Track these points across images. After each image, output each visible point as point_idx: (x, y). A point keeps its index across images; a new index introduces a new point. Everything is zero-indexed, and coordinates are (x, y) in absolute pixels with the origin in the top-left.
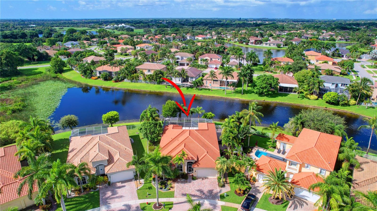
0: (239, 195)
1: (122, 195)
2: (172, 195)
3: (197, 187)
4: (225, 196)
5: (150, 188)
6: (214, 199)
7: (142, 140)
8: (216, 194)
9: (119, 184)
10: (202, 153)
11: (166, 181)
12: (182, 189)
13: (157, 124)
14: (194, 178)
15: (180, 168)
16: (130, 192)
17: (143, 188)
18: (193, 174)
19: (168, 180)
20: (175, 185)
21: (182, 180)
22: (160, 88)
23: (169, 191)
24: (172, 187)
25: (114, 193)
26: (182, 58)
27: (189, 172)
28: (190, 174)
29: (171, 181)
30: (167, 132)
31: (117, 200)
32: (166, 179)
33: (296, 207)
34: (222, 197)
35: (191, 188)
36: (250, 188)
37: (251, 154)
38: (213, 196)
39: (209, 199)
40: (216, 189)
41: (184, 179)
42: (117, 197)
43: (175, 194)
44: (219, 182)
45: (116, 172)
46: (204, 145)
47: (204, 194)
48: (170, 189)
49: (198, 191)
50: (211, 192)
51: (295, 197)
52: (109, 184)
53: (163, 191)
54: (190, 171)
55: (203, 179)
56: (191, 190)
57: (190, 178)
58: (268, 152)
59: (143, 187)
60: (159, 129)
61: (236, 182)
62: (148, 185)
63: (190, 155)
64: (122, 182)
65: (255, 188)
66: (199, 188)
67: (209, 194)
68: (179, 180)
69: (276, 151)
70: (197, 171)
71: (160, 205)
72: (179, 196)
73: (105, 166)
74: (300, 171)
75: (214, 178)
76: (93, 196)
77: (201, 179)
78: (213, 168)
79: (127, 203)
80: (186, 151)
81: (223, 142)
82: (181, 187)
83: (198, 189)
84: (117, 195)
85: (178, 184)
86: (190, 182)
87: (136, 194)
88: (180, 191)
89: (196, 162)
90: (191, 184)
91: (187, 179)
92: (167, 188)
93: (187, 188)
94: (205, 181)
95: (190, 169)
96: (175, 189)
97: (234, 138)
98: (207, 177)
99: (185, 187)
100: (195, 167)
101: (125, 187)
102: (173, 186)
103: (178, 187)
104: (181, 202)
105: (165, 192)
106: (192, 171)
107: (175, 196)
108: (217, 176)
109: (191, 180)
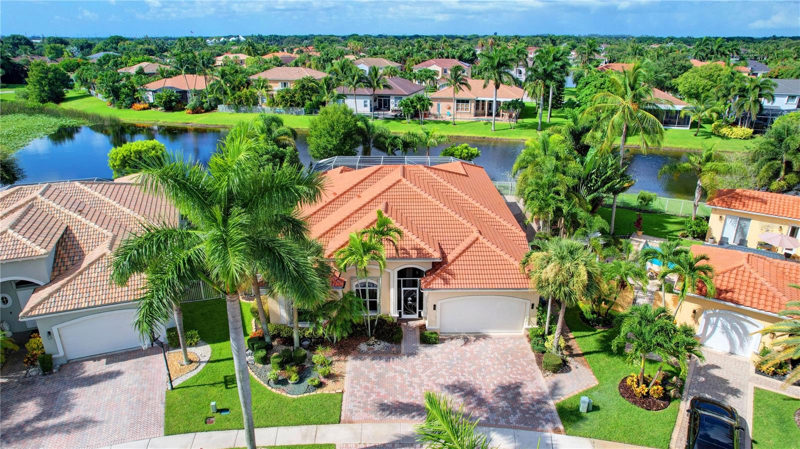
0: (646, 402)
1: (90, 414)
2: (329, 413)
3: (443, 372)
4: (583, 409)
6: (534, 428)
8: (539, 402)
11: (304, 352)
12: (377, 384)
15: (369, 296)
16: (134, 400)
17: (199, 382)
18: (421, 322)
21: (376, 348)
23: (319, 391)
24: (330, 376)
27: (404, 316)
28: (411, 323)
29: (330, 351)
32: (306, 343)
34: (570, 417)
35: (416, 380)
38: (524, 412)
39: (508, 425)
40: (533, 379)
41: (384, 340)
43: (348, 404)
47: (481, 402)
48: (321, 385)
49: (453, 388)
50: (511, 392)
52: (46, 365)
53: (291, 394)
54: (410, 309)
55: (467, 341)
56: (421, 385)
57: (410, 340)
59: (201, 375)
63: (412, 240)
64: (113, 357)
66: (454, 378)
67: (503, 404)
68: (363, 347)
70: (442, 306)
72: (362, 415)
73: (36, 290)
75: (512, 335)
77: (460, 342)
82: (372, 375)
83: (450, 382)
84: (66, 417)
85: (358, 363)
86: (412, 353)
87: (161, 410)
88: (368, 392)
90: (416, 361)
91: (398, 341)
92: (308, 381)
93: (399, 380)
95: (410, 302)
96: (346, 384)
97: (570, 192)
98: (484, 331)
99: (391, 374)
100: (434, 287)
101: (119, 378)
102: (335, 369)
103: (358, 375)
104: (373, 445)
105: (298, 399)
106: (418, 311)
107: (342, 418)
108: (527, 327)
109: (418, 345)
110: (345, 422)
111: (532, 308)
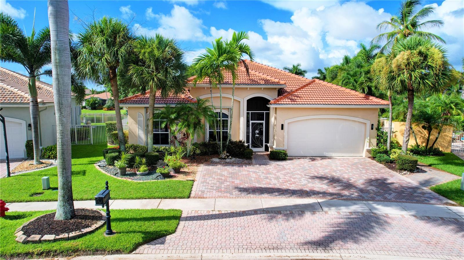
21: (228, 160)
27: (253, 150)
28: (259, 153)
35: (272, 176)
38: (398, 192)
39: (388, 200)
40: (392, 176)
41: (235, 157)
48: (170, 176)
55: (313, 159)
56: (277, 178)
57: (260, 159)
67: (371, 188)
68: (215, 159)
72: (215, 193)
77: (308, 160)
86: (263, 165)
91: (249, 158)
93: (253, 176)
98: (328, 155)
99: (245, 173)
102: (186, 170)
104: (230, 212)
105: (143, 183)
106: (264, 144)
107: (192, 195)
108: (368, 148)
109: (269, 161)
110: (194, 197)
111: (372, 129)
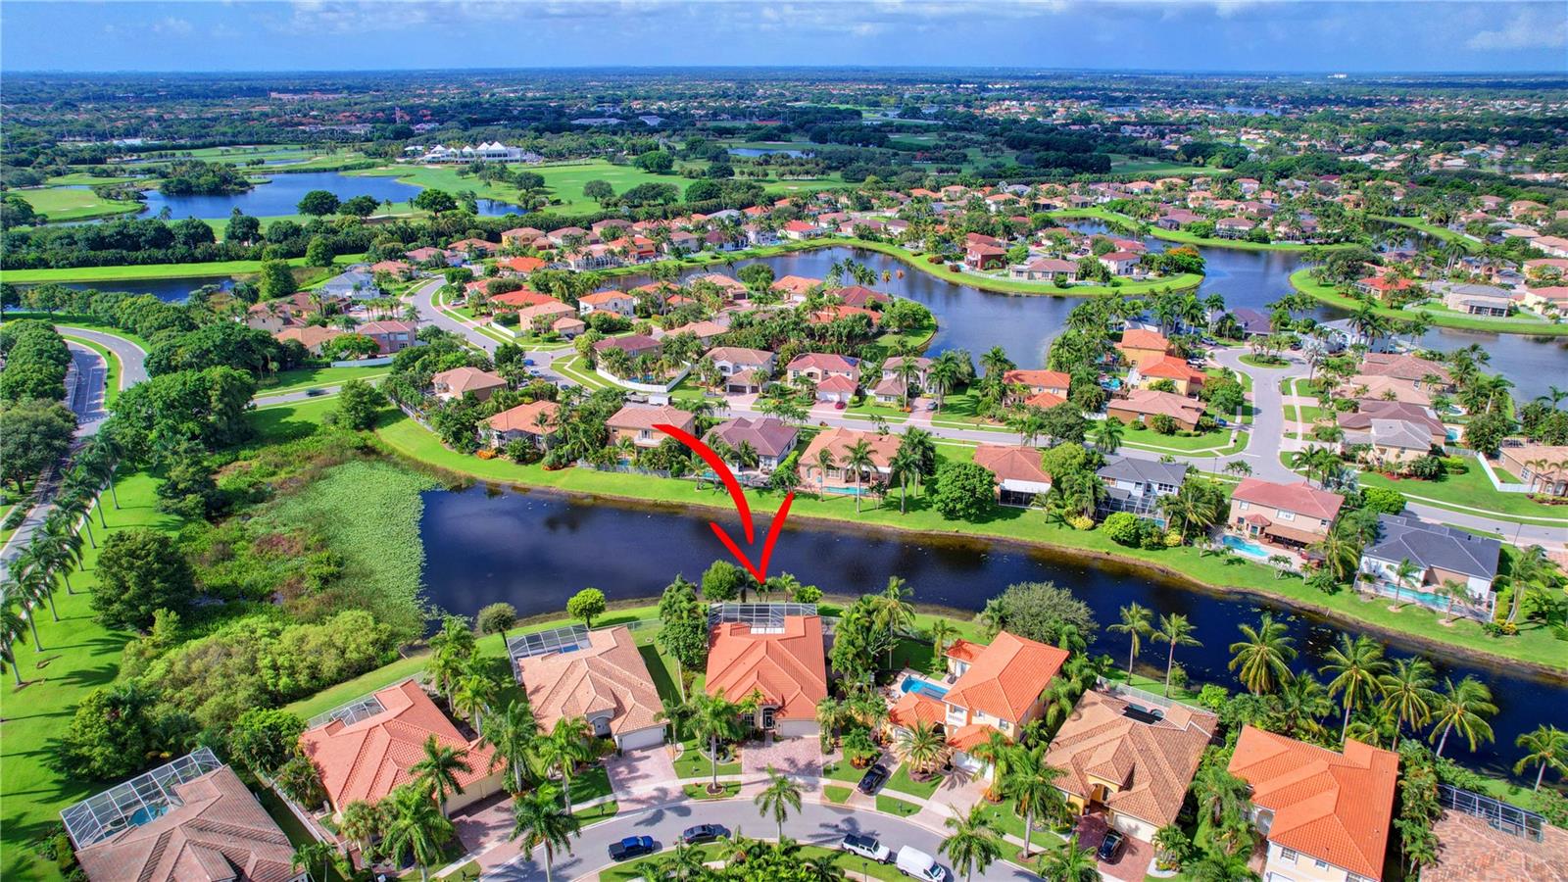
0: (858, 766)
2: (737, 770)
3: (783, 754)
4: (833, 769)
5: (696, 759)
6: (815, 776)
7: (663, 658)
8: (818, 766)
9: (637, 754)
10: (792, 690)
11: (725, 746)
12: (755, 759)
13: (697, 627)
14: (776, 739)
15: (750, 719)
16: (660, 766)
17: (684, 759)
18: (774, 730)
19: (729, 742)
20: (743, 752)
21: (754, 743)
22: (681, 491)
24: (736, 756)
25: (632, 769)
26: (737, 369)
27: (767, 728)
28: (769, 731)
29: (735, 745)
30: (718, 642)
31: (640, 781)
32: (725, 742)
33: (953, 786)
34: (827, 772)
35: (772, 757)
36: (879, 754)
37: (892, 687)
38: (812, 770)
39: (805, 775)
40: (818, 757)
41: (757, 740)
42: (639, 777)
43: (743, 767)
44: (823, 743)
45: (634, 732)
46: (796, 674)
47: (796, 765)
48: (733, 760)
49: (787, 761)
50: (808, 762)
51: (957, 768)
52: (620, 753)
53: (721, 763)
54: (769, 724)
55: (793, 740)
56: (772, 760)
57: (769, 739)
58: (930, 681)
59: (683, 756)
60: (702, 637)
61: (852, 744)
62: (693, 754)
63: (770, 695)
64: (644, 749)
65: (888, 754)
66: (787, 757)
67: (805, 767)
68: (749, 743)
69: (947, 677)
70: (782, 725)
71: (719, 787)
72: (750, 771)
73: (609, 720)
74: (969, 723)
75: (814, 737)
76: (595, 775)
78: (811, 720)
79: (660, 785)
80: (762, 689)
81: (834, 666)
82: (753, 756)
83: (785, 758)
84: (639, 773)
85: (747, 750)
86: (769, 746)
87: (673, 770)
88: (752, 762)
89: (780, 708)
90: (771, 750)
91: (764, 741)
92: (728, 758)
93: (764, 757)
94: (797, 743)
95: (769, 722)
96: (742, 760)
97: (857, 655)
98: (801, 736)
99: (761, 755)
100: (779, 718)
101: (651, 758)
102: (737, 754)
103: (747, 756)
105: (724, 765)
106: (772, 726)
108: (820, 735)
109: (772, 742)
110: (744, 774)
